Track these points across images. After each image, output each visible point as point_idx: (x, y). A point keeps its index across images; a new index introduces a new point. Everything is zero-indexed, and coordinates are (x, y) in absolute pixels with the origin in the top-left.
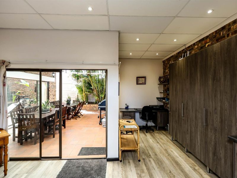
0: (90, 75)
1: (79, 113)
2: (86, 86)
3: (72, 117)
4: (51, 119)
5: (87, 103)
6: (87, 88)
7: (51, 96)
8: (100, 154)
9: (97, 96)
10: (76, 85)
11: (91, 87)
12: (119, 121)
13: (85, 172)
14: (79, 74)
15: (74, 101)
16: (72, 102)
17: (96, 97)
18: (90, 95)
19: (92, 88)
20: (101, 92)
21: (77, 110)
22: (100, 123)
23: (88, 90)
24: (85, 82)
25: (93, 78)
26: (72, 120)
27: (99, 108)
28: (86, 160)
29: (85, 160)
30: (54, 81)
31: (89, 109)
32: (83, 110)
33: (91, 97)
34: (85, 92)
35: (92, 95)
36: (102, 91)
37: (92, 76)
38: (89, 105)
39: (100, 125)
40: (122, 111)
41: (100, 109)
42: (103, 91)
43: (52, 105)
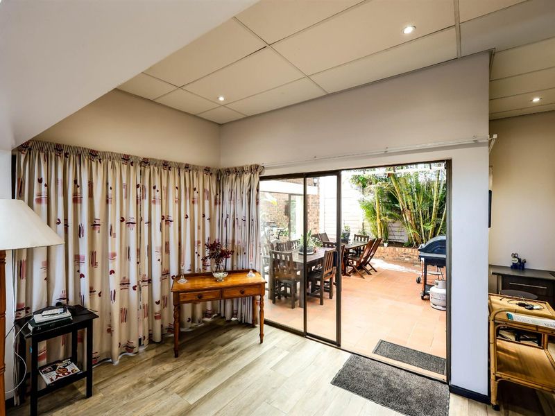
0: (394, 175)
1: (368, 265)
2: (383, 202)
3: (354, 272)
4: (313, 267)
5: (385, 242)
6: (387, 208)
7: (310, 223)
8: (429, 369)
9: (414, 226)
10: (359, 201)
11: (396, 205)
12: (489, 299)
13: (392, 391)
14: (368, 174)
15: (355, 235)
16: (351, 238)
17: (410, 230)
18: (394, 225)
19: (400, 206)
20: (424, 217)
21: (364, 256)
22: (425, 296)
23: (388, 212)
24: (381, 192)
25: (402, 181)
26: (353, 277)
27: (420, 257)
28: (394, 369)
29: (390, 368)
30: (316, 193)
31: (391, 258)
32: (376, 258)
33: (397, 229)
34: (380, 216)
35: (398, 223)
36: (428, 216)
37: (398, 176)
38: (391, 248)
39: (425, 302)
40: (499, 274)
41: (423, 259)
42: (431, 214)
43: (317, 241)
